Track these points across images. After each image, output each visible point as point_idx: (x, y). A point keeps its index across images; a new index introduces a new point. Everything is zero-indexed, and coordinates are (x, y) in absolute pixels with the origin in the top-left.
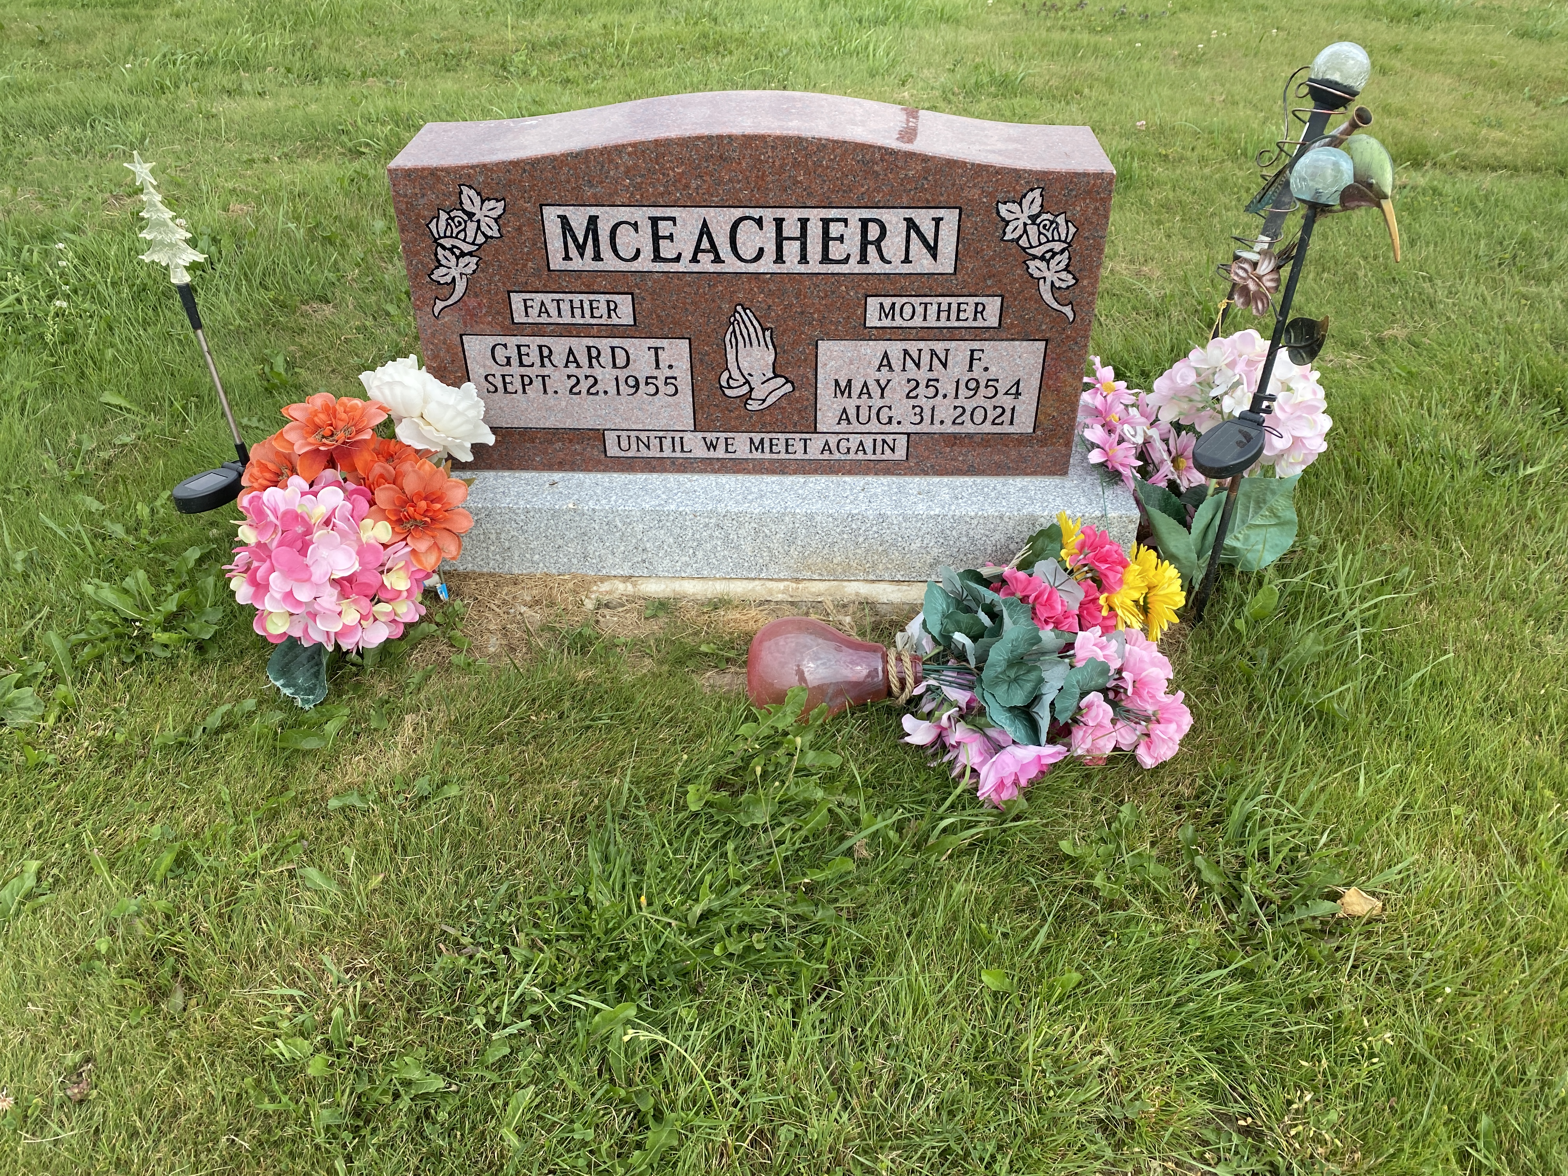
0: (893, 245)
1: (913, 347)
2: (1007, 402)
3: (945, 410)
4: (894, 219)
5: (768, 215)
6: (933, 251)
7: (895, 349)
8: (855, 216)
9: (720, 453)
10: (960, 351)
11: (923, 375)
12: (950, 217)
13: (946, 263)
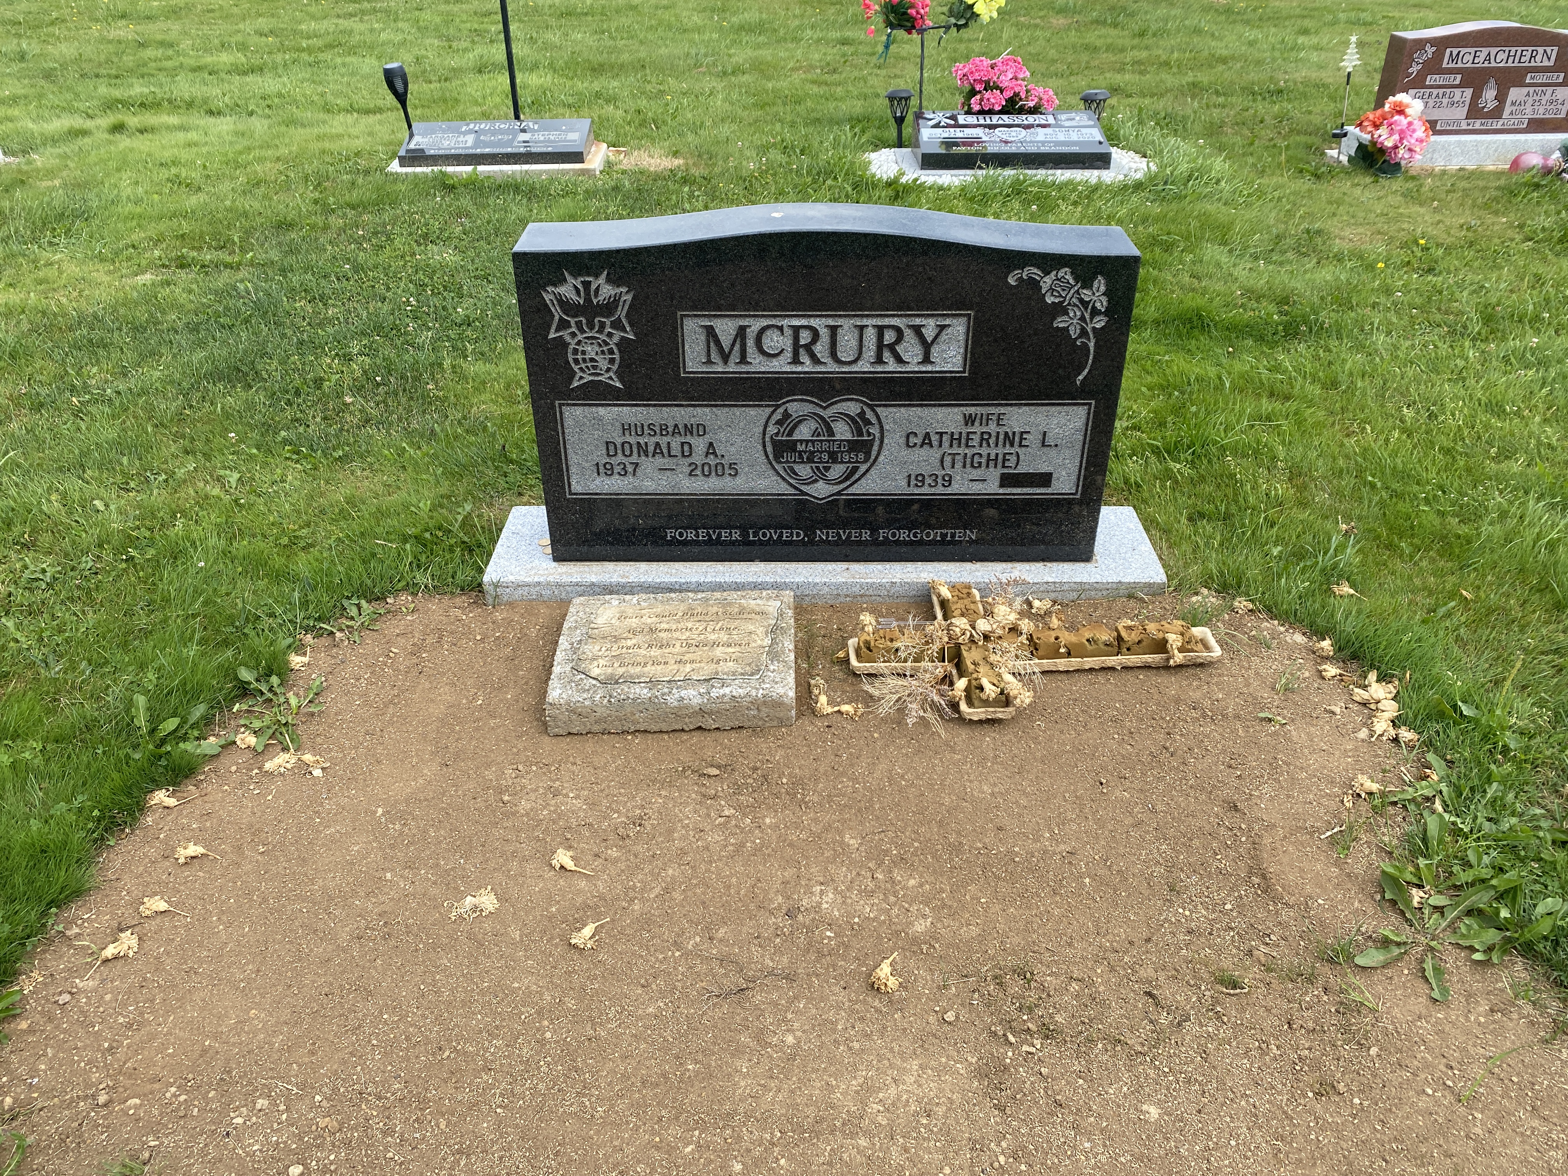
0: (1538, 58)
1: (1537, 89)
2: (1560, 107)
3: (1541, 111)
4: (1541, 50)
5: (1507, 49)
6: (1549, 59)
7: (1532, 89)
8: (1530, 49)
9: (1470, 127)
10: (1550, 90)
11: (1538, 98)
12: (1556, 49)
13: (1552, 63)
